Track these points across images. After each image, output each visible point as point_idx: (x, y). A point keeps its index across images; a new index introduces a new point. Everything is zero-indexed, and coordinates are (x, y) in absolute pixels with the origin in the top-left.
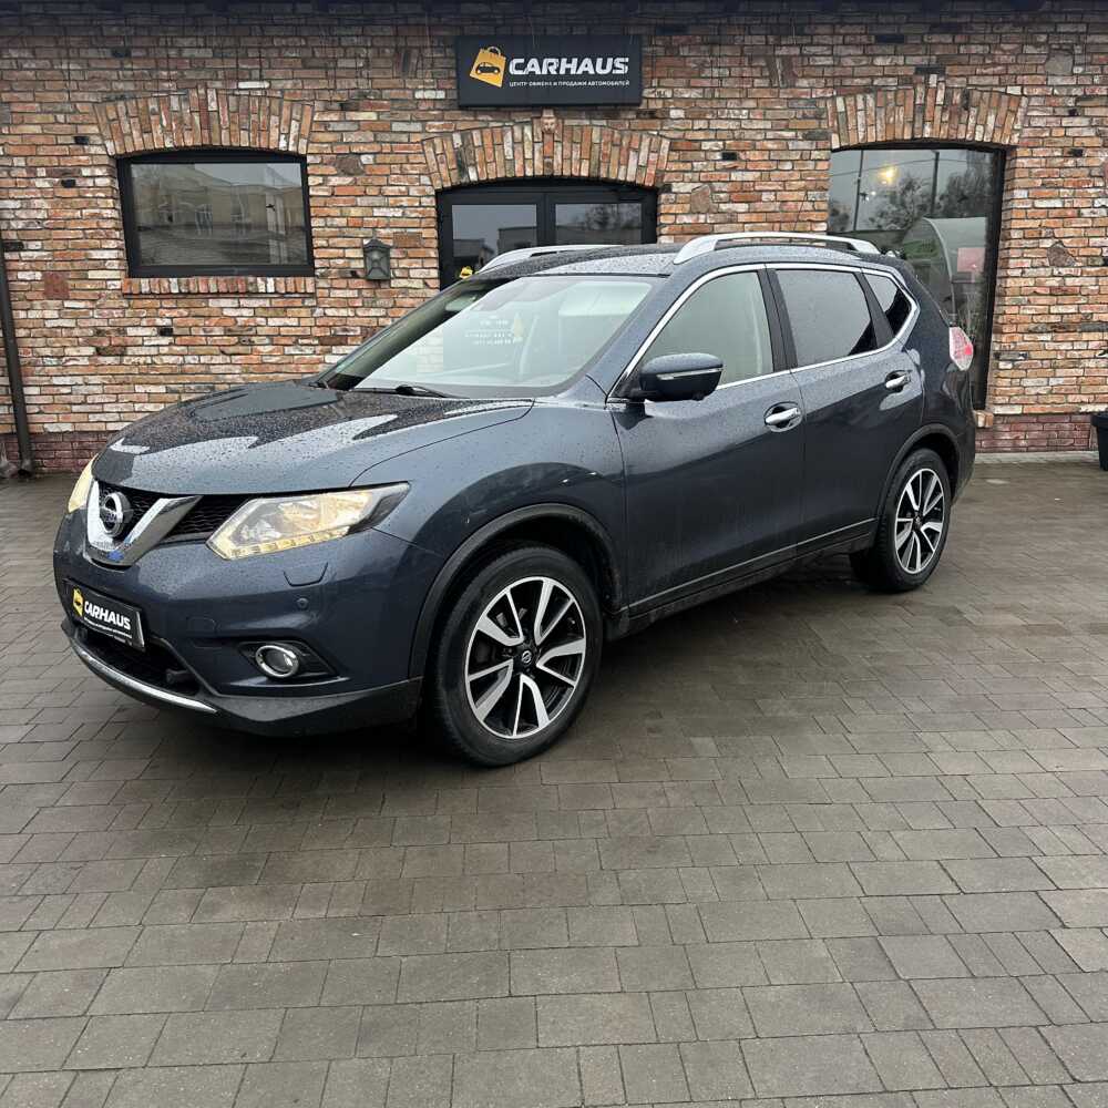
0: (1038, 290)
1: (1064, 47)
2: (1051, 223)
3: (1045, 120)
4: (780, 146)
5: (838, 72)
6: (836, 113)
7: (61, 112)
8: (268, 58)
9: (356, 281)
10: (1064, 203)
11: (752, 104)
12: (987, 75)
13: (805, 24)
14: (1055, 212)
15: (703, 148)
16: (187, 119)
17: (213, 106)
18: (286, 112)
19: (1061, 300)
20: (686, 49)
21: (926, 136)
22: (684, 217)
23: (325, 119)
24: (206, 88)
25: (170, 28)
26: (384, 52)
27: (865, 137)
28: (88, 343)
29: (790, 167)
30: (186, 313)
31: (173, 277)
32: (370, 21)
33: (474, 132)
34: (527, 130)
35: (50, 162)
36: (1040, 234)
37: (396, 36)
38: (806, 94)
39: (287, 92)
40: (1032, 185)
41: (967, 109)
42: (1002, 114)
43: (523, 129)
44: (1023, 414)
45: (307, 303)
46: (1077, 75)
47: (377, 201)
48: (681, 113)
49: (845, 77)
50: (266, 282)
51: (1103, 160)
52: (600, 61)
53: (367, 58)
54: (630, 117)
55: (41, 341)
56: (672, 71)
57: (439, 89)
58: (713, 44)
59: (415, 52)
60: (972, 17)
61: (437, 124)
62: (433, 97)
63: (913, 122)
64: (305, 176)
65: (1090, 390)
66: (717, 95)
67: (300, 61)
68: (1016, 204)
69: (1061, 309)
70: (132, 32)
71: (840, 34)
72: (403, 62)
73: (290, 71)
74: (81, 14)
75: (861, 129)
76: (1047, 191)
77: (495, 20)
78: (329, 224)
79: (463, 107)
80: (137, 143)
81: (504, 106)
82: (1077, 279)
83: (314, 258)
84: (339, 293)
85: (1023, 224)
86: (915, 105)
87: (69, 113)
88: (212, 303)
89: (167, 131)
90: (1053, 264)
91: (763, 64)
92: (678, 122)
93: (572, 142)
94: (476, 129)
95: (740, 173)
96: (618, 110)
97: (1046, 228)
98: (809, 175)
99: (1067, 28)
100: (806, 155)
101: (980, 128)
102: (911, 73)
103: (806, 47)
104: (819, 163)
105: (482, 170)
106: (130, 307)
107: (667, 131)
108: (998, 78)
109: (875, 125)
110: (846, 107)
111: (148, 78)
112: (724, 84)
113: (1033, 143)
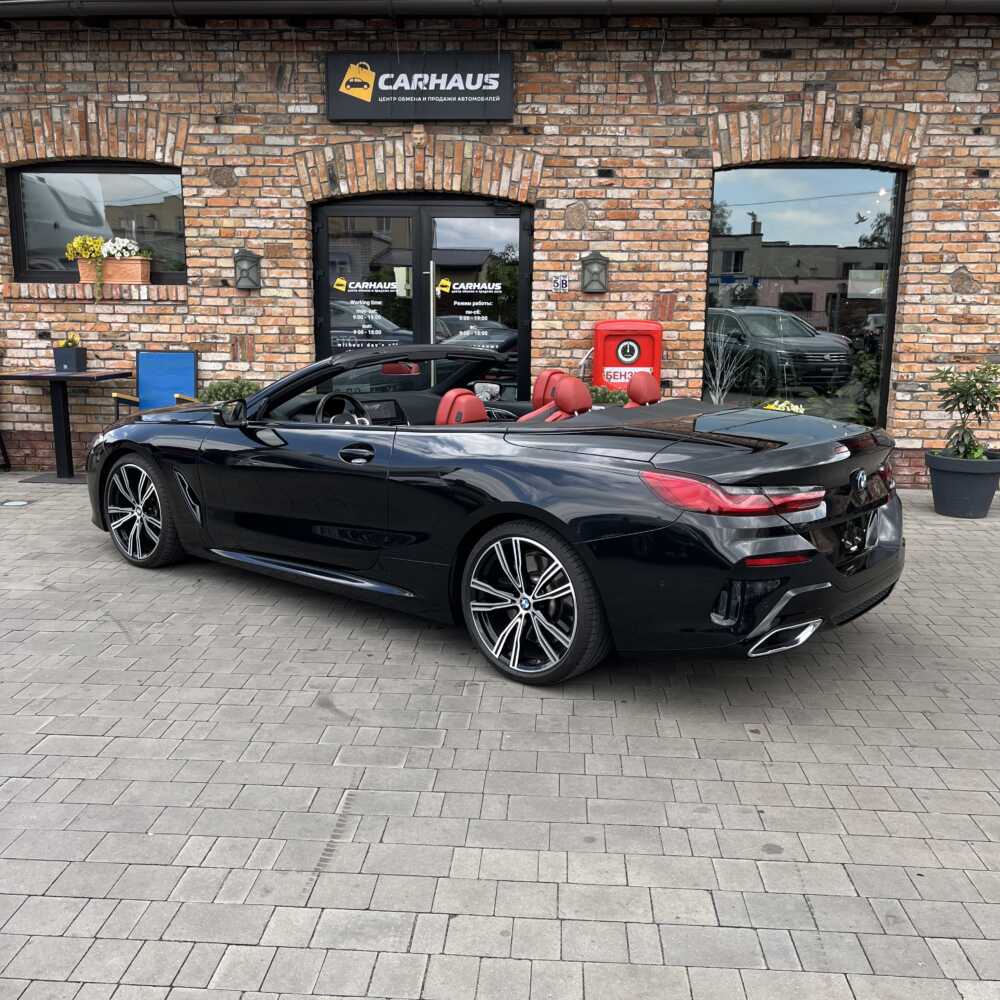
0: (939, 318)
1: (967, 63)
2: (954, 247)
3: (946, 139)
4: (658, 164)
5: (714, 88)
6: (717, 130)
8: (146, 72)
9: (226, 289)
10: (968, 227)
11: (629, 120)
12: (882, 91)
13: (687, 39)
14: (958, 236)
15: (578, 165)
16: (67, 130)
17: (92, 118)
18: (162, 125)
19: (965, 328)
20: (561, 65)
21: (814, 155)
22: (558, 233)
23: (201, 132)
24: (86, 100)
25: (53, 44)
26: (258, 67)
27: (746, 158)
29: (669, 185)
30: (63, 318)
31: (50, 282)
32: (247, 36)
33: (345, 146)
34: (399, 145)
36: (942, 258)
37: (272, 51)
38: (686, 110)
39: (163, 106)
40: (933, 206)
41: (859, 125)
42: (898, 132)
43: (394, 144)
44: (923, 449)
45: (180, 310)
46: (982, 92)
47: (249, 212)
48: (555, 130)
49: (728, 93)
50: (139, 290)
52: (470, 77)
53: (241, 73)
54: (503, 132)
56: (546, 87)
57: (311, 103)
58: (589, 59)
59: (289, 67)
60: (866, 30)
61: (309, 138)
62: (304, 111)
63: (800, 140)
66: (593, 111)
67: (177, 75)
68: (914, 227)
69: (966, 339)
70: (20, 48)
71: (723, 50)
72: (278, 76)
73: (167, 85)
75: (744, 147)
76: (949, 213)
77: (369, 35)
78: (202, 233)
79: (336, 122)
80: (21, 153)
81: (376, 121)
82: (984, 307)
83: (187, 267)
84: (209, 301)
85: (922, 248)
86: (802, 123)
88: (89, 308)
89: (49, 141)
90: (956, 291)
91: (640, 79)
92: (553, 138)
93: (445, 157)
94: (347, 143)
95: (617, 190)
96: (491, 126)
97: (949, 252)
98: (690, 194)
99: (971, 43)
100: (686, 173)
101: (874, 147)
102: (799, 88)
103: (685, 63)
104: (700, 181)
105: (353, 183)
106: (9, 311)
107: (541, 147)
108: (893, 95)
109: (760, 143)
110: (728, 125)
111: (33, 91)
112: (600, 100)
113: (933, 163)
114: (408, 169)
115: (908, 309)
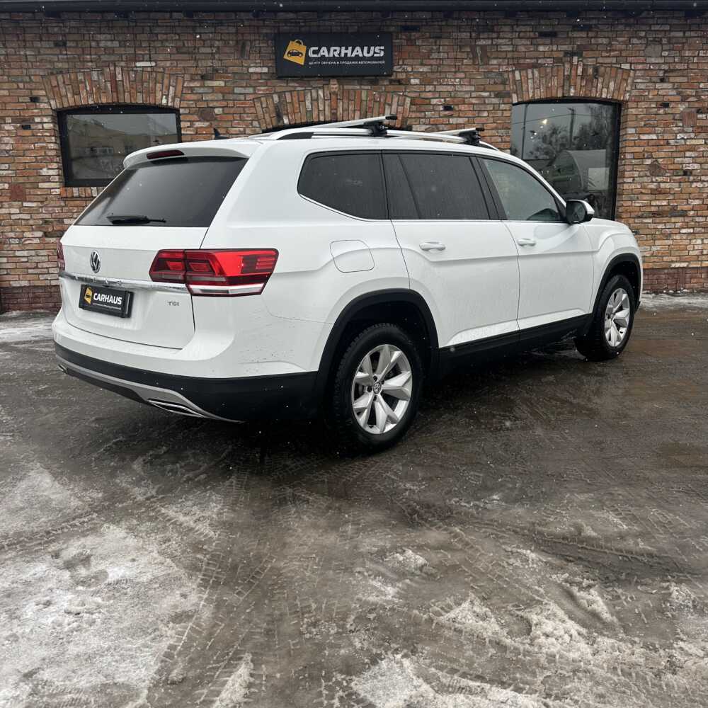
0: (643, 191)
1: (657, 39)
2: (650, 149)
3: (645, 85)
4: (480, 102)
5: (516, 55)
6: (514, 80)
7: (21, 82)
8: (155, 47)
10: (658, 136)
11: (462, 75)
12: (606, 57)
13: (496, 25)
14: (652, 143)
15: (432, 103)
16: (103, 85)
17: (119, 77)
18: (166, 81)
19: (658, 197)
20: (420, 41)
21: (572, 95)
23: (192, 85)
24: (115, 66)
25: (92, 28)
26: (228, 43)
27: (533, 96)
28: (39, 228)
29: (487, 115)
31: (94, 186)
32: (221, 23)
33: (287, 93)
34: (321, 93)
35: (14, 113)
36: (644, 155)
37: (237, 33)
38: (496, 69)
39: (166, 69)
40: (638, 125)
41: (596, 78)
42: (618, 81)
43: (317, 92)
46: (665, 57)
48: (417, 81)
49: (520, 58)
51: (682, 109)
52: (366, 48)
53: (218, 48)
54: (386, 83)
55: (8, 228)
56: (411, 55)
57: (264, 66)
58: (437, 38)
59: (249, 43)
60: (598, 21)
61: (263, 88)
62: (260, 71)
63: (563, 86)
64: (178, 121)
65: (677, 253)
66: (440, 70)
67: (174, 50)
68: (628, 137)
69: (658, 203)
70: (67, 31)
71: (516, 32)
72: (241, 49)
73: (169, 55)
74: (35, 20)
75: (531, 91)
76: (648, 129)
77: (299, 22)
79: (280, 78)
80: (70, 101)
81: (306, 77)
82: (668, 184)
85: (633, 150)
86: (564, 76)
87: (27, 82)
89: (90, 93)
90: (652, 175)
91: (469, 50)
92: (415, 87)
93: (349, 100)
94: (287, 91)
95: (455, 119)
96: (378, 80)
97: (647, 152)
98: (499, 120)
99: (657, 28)
100: (496, 108)
101: (605, 90)
102: (561, 56)
103: (496, 40)
104: (505, 112)
105: (292, 116)
106: (66, 206)
107: (409, 92)
108: (615, 59)
109: (539, 88)
110: (521, 77)
111: (77, 60)
112: (445, 63)
113: (639, 99)
114: (327, 108)
115: (626, 186)
